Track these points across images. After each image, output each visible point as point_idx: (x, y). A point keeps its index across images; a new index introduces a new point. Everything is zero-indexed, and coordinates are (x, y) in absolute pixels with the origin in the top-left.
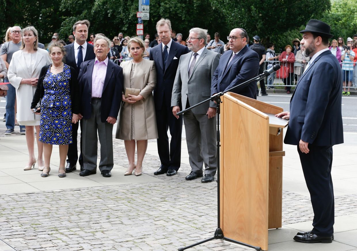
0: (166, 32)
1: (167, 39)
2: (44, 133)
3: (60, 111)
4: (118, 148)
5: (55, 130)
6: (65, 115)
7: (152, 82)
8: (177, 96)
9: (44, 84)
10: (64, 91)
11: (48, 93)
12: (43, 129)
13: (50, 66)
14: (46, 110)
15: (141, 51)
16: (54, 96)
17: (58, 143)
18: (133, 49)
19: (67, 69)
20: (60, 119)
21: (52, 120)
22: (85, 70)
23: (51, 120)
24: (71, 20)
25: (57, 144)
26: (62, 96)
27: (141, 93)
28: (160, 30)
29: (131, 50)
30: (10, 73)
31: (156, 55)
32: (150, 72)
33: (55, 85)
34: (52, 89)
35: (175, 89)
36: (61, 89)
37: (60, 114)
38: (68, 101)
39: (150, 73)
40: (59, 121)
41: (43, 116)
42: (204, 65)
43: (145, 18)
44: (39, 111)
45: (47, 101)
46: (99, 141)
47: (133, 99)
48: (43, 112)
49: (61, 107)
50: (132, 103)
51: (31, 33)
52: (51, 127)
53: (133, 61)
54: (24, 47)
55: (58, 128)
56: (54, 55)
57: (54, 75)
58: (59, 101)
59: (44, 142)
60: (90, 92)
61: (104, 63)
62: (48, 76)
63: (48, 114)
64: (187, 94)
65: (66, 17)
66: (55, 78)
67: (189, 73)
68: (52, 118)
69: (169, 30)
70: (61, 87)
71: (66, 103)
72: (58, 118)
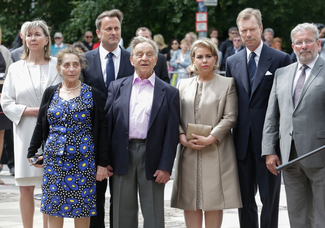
0: (252, 30)
1: (254, 41)
2: (49, 199)
3: (75, 161)
4: (172, 223)
5: (67, 193)
6: (84, 169)
7: (230, 113)
8: (272, 138)
9: (49, 117)
10: (82, 128)
11: (56, 132)
12: (47, 191)
13: (58, 86)
14: (53, 160)
15: (213, 62)
16: (65, 136)
17: (71, 215)
18: (200, 57)
19: (87, 91)
20: (75, 175)
21: (63, 176)
22: (118, 93)
23: (60, 176)
24: (87, 7)
25: (70, 217)
26: (79, 137)
27: (212, 132)
28: (244, 27)
29: (196, 60)
30: (6, 98)
31: (237, 68)
32: (228, 96)
33: (66, 118)
34: (62, 124)
35: (268, 127)
36: (77, 125)
37: (76, 166)
38: (88, 144)
39: (227, 98)
40: (74, 178)
41: (46, 169)
42: (319, 86)
43: (210, 3)
44: (40, 162)
45: (53, 145)
46: (140, 210)
47: (199, 142)
48: (47, 163)
49: (76, 155)
50: (198, 149)
51: (40, 31)
52: (61, 188)
53: (199, 79)
54: (28, 54)
55: (73, 189)
56: (68, 68)
57: (65, 101)
58: (74, 144)
59: (48, 213)
60: (127, 129)
61: (149, 82)
62: (55, 104)
63: (55, 166)
64: (290, 134)
65: (79, 2)
66: (66, 106)
67: (294, 98)
68: (63, 174)
69: (258, 26)
70: (77, 121)
71: (84, 148)
72: (72, 173)
